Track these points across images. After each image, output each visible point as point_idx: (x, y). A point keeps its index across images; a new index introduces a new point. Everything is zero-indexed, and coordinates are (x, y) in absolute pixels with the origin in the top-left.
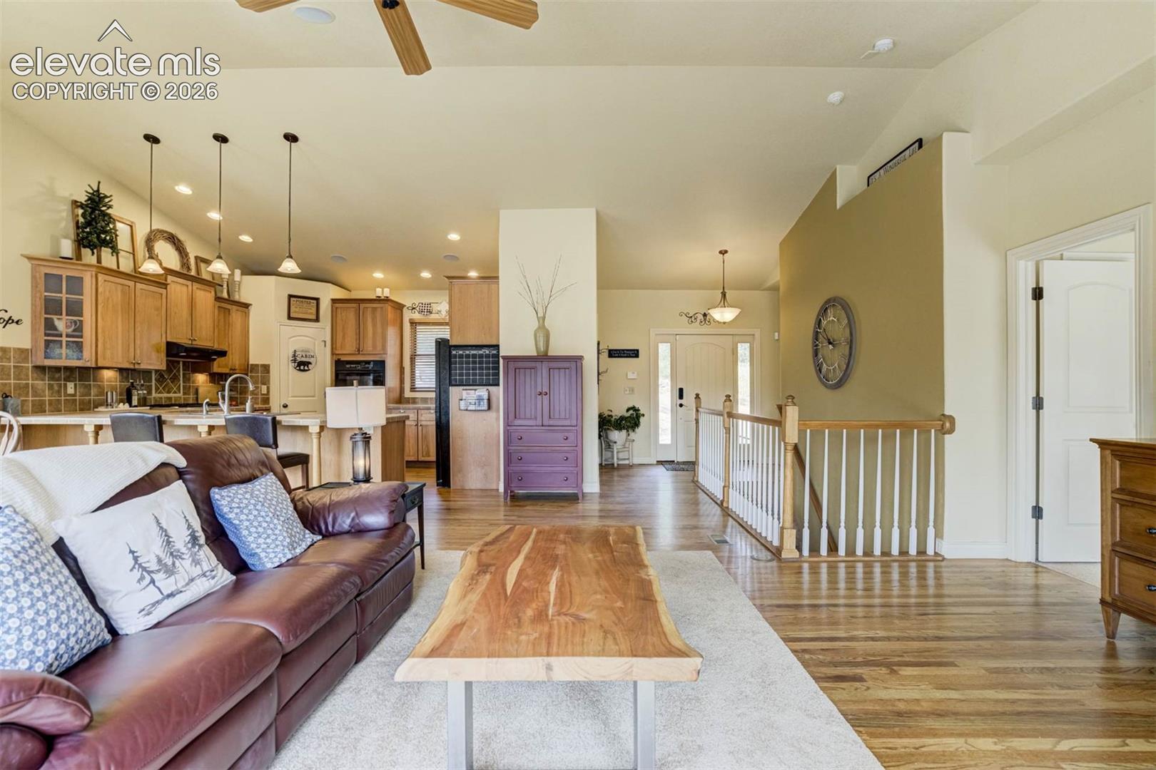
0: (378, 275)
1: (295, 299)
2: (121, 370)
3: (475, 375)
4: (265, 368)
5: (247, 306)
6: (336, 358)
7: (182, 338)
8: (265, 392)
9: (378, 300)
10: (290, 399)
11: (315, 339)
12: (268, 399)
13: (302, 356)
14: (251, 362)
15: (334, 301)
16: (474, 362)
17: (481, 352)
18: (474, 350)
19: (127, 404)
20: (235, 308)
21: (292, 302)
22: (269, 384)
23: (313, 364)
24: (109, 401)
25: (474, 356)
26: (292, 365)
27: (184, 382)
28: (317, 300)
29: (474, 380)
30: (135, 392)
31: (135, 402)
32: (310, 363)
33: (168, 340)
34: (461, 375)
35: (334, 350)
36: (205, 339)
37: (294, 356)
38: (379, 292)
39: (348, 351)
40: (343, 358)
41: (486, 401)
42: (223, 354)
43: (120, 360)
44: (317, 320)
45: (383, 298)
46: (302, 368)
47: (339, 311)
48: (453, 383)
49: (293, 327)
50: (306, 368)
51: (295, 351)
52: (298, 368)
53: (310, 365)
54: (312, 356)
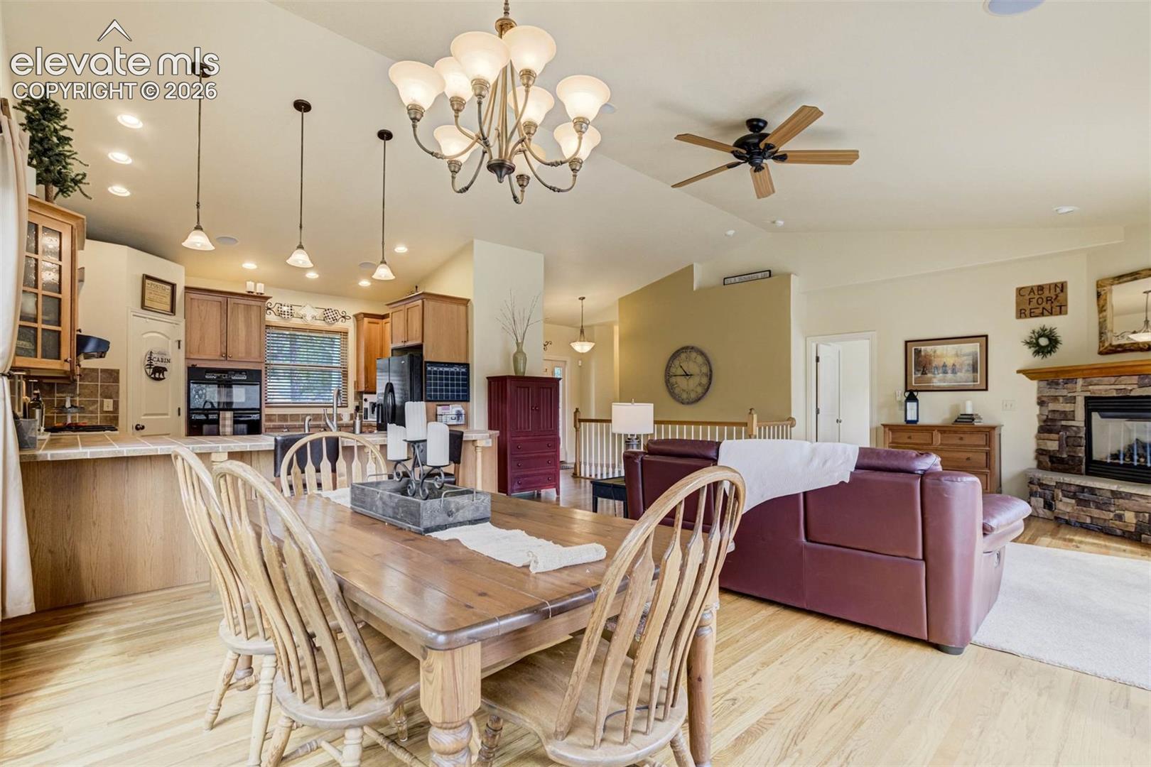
0: (250, 266)
1: (150, 281)
3: (447, 390)
4: (110, 374)
6: (191, 364)
8: (111, 409)
9: (250, 295)
10: (143, 417)
11: (170, 338)
13: (158, 360)
15: (188, 289)
16: (447, 379)
17: (452, 369)
18: (446, 367)
21: (146, 285)
22: (118, 397)
23: (169, 370)
25: (447, 373)
26: (146, 372)
28: (173, 285)
29: (447, 397)
32: (165, 369)
34: (435, 390)
35: (188, 354)
37: (150, 359)
38: (250, 286)
39: (209, 357)
40: (200, 365)
44: (172, 312)
45: (255, 294)
46: (157, 375)
47: (195, 303)
48: (429, 398)
49: (148, 320)
50: (161, 376)
51: (151, 352)
52: (153, 376)
53: (165, 372)
54: (169, 361)
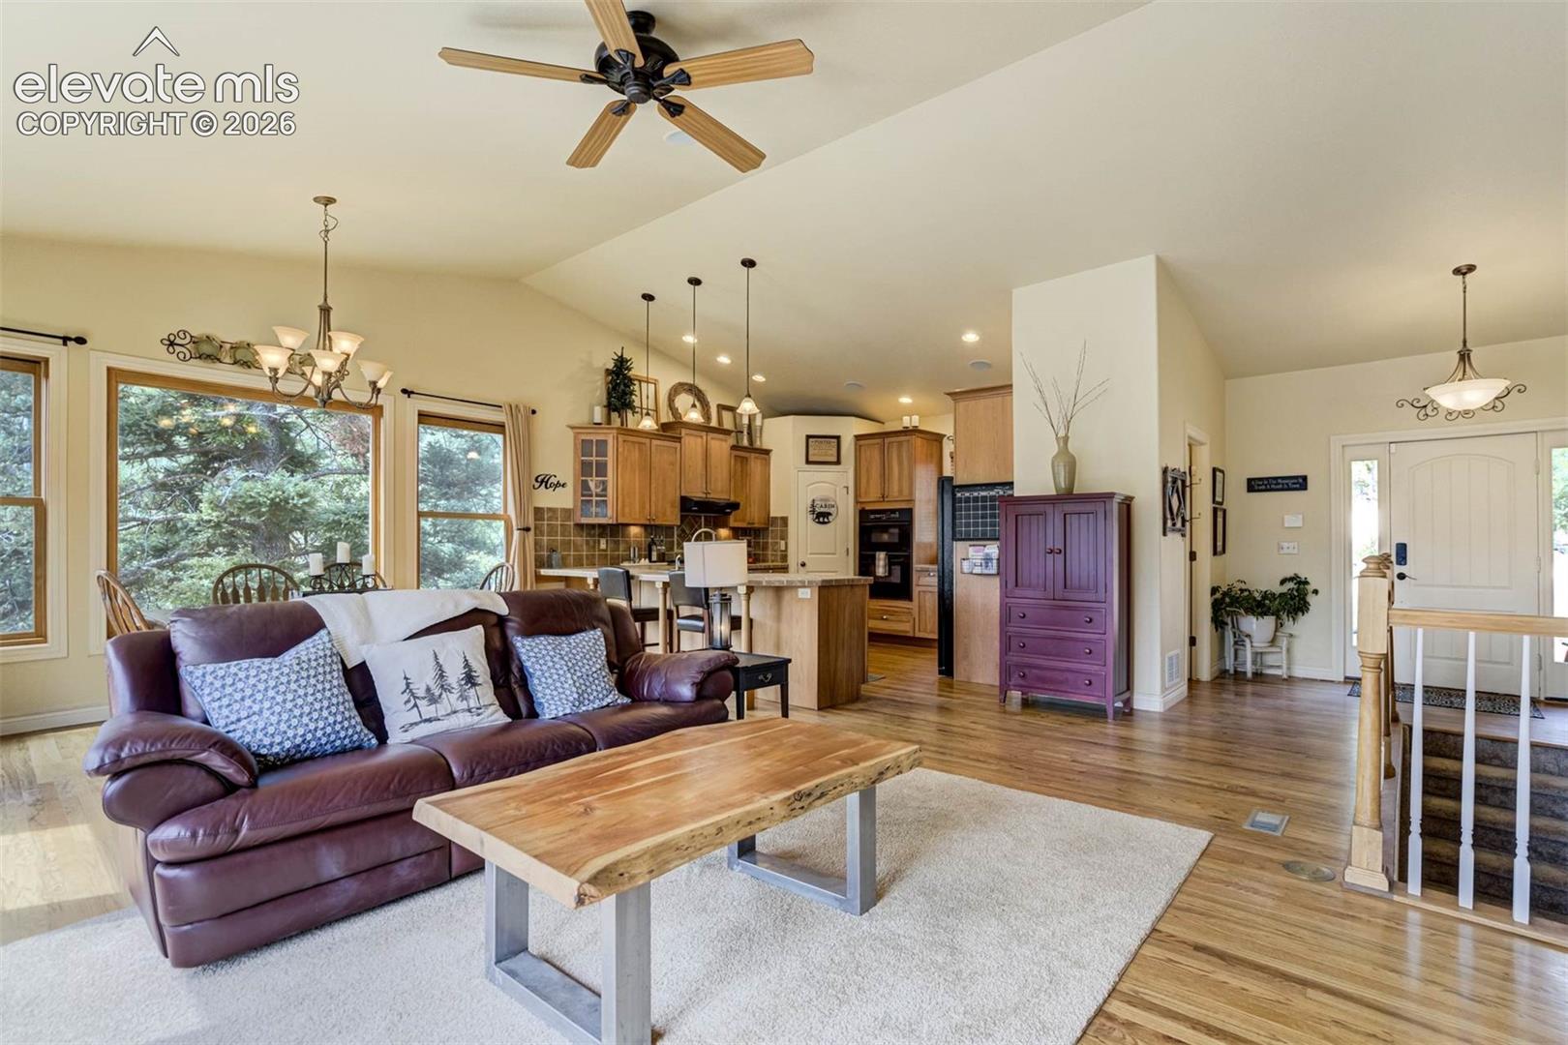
0: (905, 400)
1: (814, 440)
2: (642, 525)
3: (984, 525)
4: (784, 520)
5: (767, 452)
6: (859, 507)
7: (697, 493)
8: (783, 549)
9: (907, 432)
10: (809, 556)
11: (836, 486)
12: (786, 556)
13: (822, 506)
14: (772, 515)
15: (858, 438)
16: (984, 508)
17: (992, 493)
18: (983, 490)
19: (647, 560)
20: (753, 455)
21: (810, 443)
22: (787, 539)
23: (834, 515)
24: (632, 555)
25: (984, 499)
26: (810, 517)
28: (838, 438)
29: (984, 533)
30: (654, 548)
31: (654, 558)
32: (829, 514)
33: (683, 494)
34: (968, 525)
35: (858, 498)
36: (719, 493)
37: (813, 506)
38: (906, 422)
39: (872, 498)
40: (868, 507)
41: (995, 562)
42: (735, 506)
43: (637, 516)
44: (838, 462)
45: (911, 428)
46: (821, 520)
47: (863, 448)
48: (958, 536)
49: (811, 473)
50: (826, 520)
51: (814, 500)
52: (817, 520)
53: (830, 516)
54: (834, 506)
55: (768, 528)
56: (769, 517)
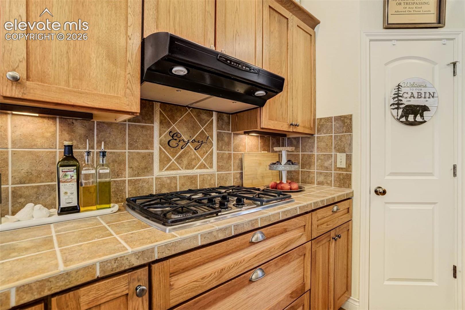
4: (343, 122)
8: (344, 166)
10: (387, 178)
11: (435, 64)
12: (349, 178)
13: (412, 96)
22: (351, 150)
26: (392, 114)
27: (218, 149)
32: (425, 108)
37: (398, 95)
46: (411, 118)
49: (393, 42)
50: (418, 119)
51: (399, 85)
52: (403, 119)
53: (425, 113)
54: (432, 96)
55: (312, 135)
56: (314, 120)
